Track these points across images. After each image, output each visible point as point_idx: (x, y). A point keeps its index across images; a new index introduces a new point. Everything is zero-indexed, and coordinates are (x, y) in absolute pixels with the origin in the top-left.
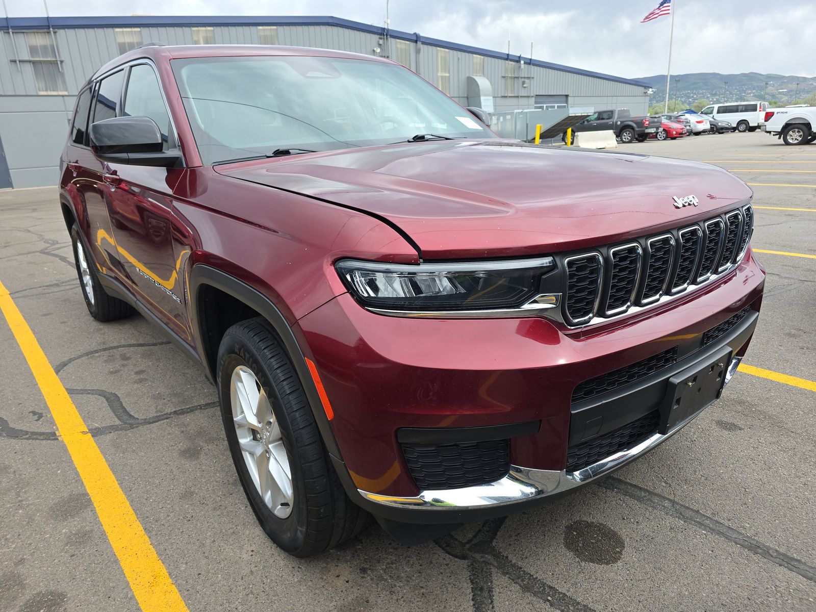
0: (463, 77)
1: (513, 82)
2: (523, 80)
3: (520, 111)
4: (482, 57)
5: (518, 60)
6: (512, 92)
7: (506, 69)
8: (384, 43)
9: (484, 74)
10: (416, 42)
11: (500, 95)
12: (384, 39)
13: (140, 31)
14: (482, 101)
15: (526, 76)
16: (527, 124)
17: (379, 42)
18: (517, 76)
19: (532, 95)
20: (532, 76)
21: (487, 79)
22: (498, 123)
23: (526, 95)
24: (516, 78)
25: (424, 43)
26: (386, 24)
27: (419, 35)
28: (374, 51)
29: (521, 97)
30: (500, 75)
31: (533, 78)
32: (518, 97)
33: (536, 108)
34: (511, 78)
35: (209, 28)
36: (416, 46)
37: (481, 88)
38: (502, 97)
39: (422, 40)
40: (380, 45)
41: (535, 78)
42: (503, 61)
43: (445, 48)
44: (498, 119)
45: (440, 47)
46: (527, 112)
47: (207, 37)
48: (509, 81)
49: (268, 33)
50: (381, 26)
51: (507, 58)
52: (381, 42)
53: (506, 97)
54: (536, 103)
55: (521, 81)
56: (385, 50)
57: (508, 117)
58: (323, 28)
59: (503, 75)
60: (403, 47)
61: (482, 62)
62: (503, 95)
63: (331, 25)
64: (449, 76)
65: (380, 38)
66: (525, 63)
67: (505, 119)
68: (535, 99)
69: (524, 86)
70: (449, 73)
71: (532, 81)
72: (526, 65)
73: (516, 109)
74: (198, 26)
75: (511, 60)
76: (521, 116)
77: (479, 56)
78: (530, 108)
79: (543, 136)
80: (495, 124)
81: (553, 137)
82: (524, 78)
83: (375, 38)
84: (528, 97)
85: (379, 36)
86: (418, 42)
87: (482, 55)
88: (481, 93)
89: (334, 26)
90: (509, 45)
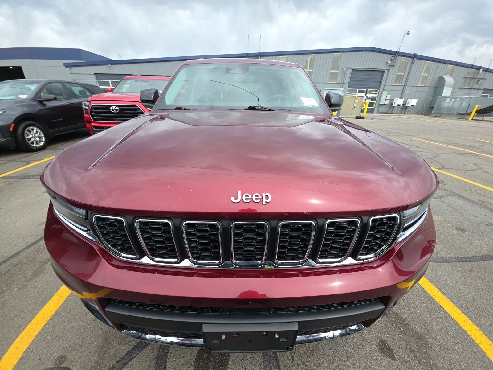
0: (437, 76)
1: (470, 81)
2: (479, 80)
3: (468, 96)
4: (454, 66)
5: (479, 68)
6: (467, 86)
7: (468, 73)
8: (394, 59)
9: (451, 75)
10: (413, 58)
11: (458, 87)
12: (395, 57)
13: (288, 57)
14: (444, 90)
15: (481, 78)
16: (469, 104)
17: (391, 58)
18: (475, 77)
19: (482, 88)
20: (486, 78)
21: (453, 78)
22: (450, 102)
23: (477, 88)
24: (474, 78)
25: (418, 58)
26: (399, 49)
27: (417, 54)
28: (387, 63)
29: (473, 89)
30: (463, 76)
31: (486, 79)
32: (471, 89)
33: (482, 96)
34: (470, 78)
35: (313, 55)
36: (413, 60)
37: (446, 83)
38: (460, 88)
39: (417, 57)
40: (391, 60)
41: (487, 80)
42: (468, 69)
43: (430, 61)
44: (450, 100)
45: (428, 61)
46: (472, 98)
47: (311, 58)
48: (468, 80)
49: (337, 56)
50: (395, 51)
51: (472, 67)
52: (393, 58)
53: (463, 88)
54: (483, 93)
55: (476, 80)
56: (393, 62)
57: (458, 99)
58: (364, 53)
59: (465, 76)
60: (405, 60)
61: (453, 69)
62: (461, 87)
63: (369, 51)
64: (428, 76)
65: (393, 57)
66: (483, 70)
67: (455, 100)
68: (483, 91)
69: (478, 83)
70: (428, 74)
71: (485, 81)
72: (484, 72)
73: (465, 95)
74: (309, 54)
75: (474, 68)
76: (467, 99)
77: (452, 66)
78: (478, 95)
79: (479, 112)
80: (448, 102)
81: (486, 113)
82: (480, 78)
83: (390, 56)
84: (479, 89)
85: (392, 56)
86: (415, 58)
87: (454, 65)
88: (445, 85)
89: (370, 51)
90: (475, 60)
